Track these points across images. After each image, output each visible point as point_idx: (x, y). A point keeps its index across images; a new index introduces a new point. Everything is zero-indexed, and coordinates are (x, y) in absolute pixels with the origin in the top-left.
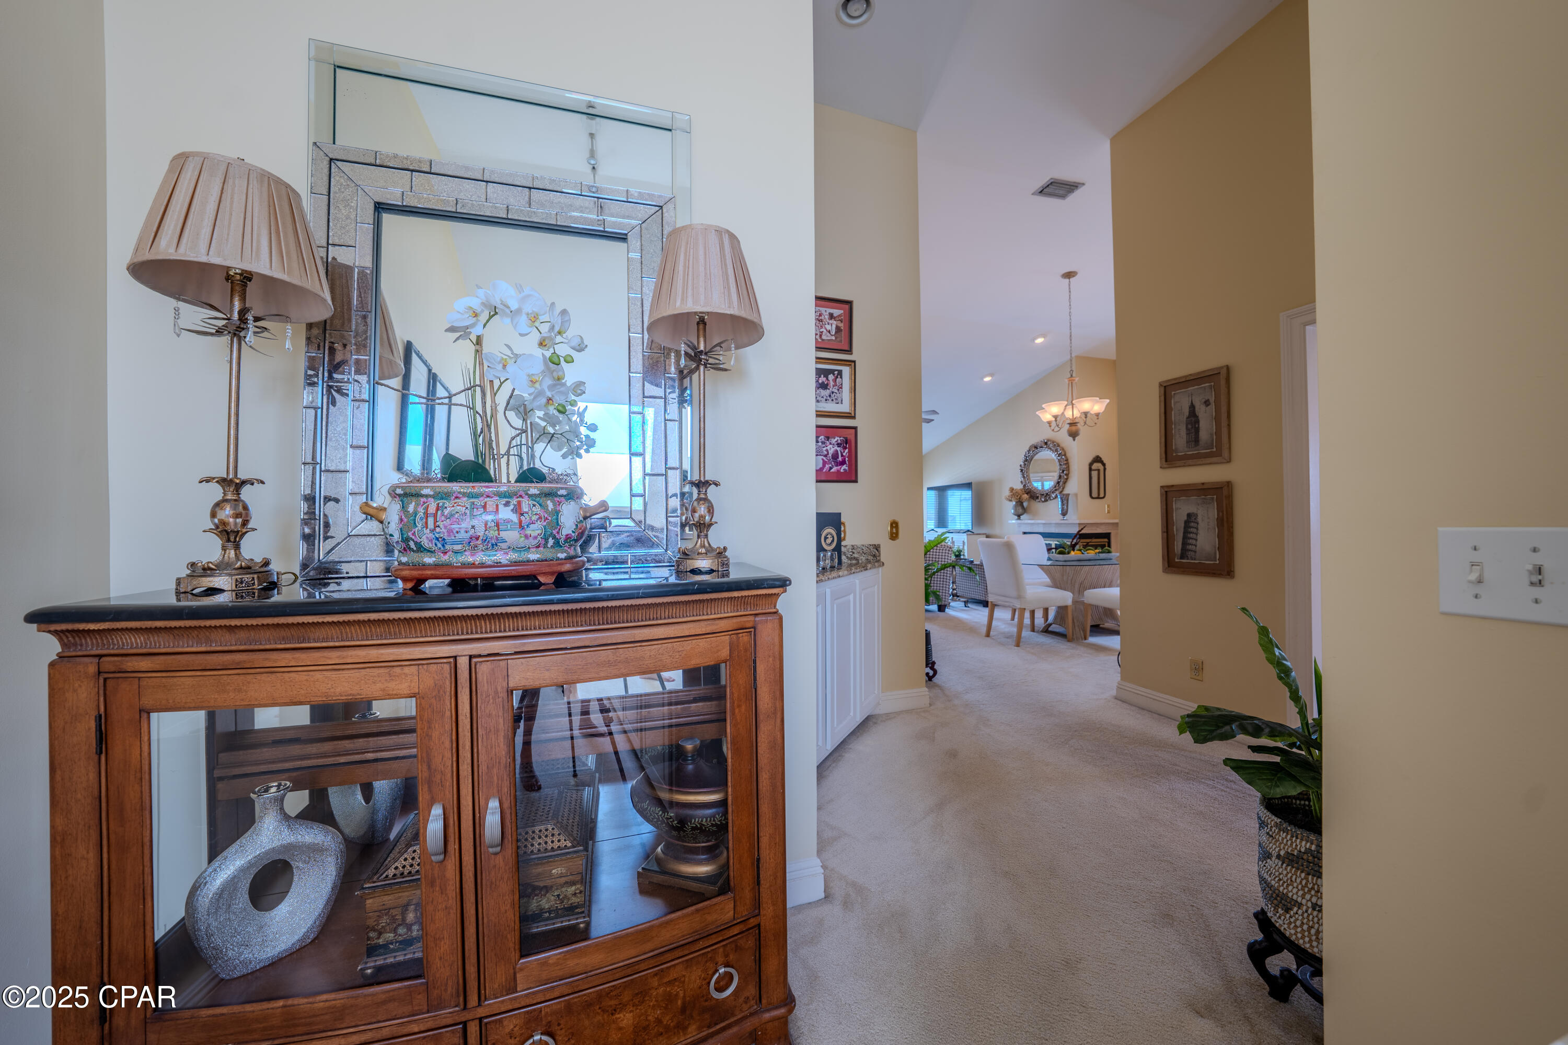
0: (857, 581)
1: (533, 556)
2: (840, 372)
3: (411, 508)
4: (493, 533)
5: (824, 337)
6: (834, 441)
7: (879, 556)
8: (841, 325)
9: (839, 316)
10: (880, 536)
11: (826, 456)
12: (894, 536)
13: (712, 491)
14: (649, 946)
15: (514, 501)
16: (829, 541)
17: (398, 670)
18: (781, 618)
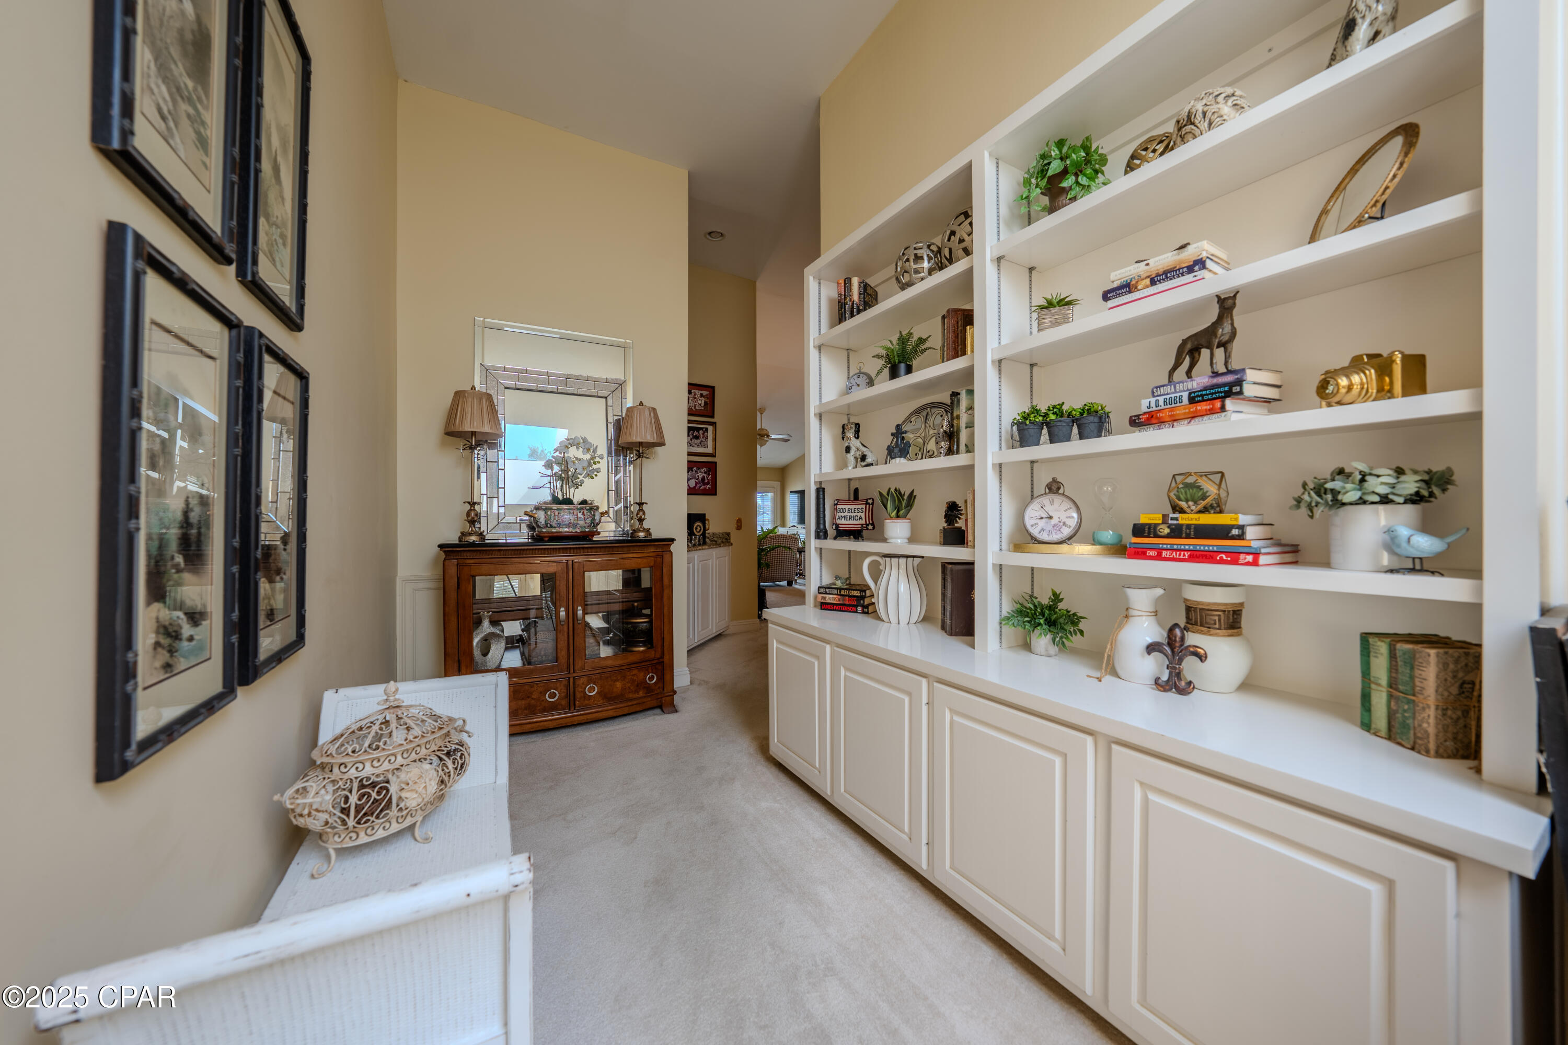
0: (714, 553)
1: (587, 530)
2: (707, 429)
3: (549, 513)
4: (576, 522)
5: (697, 408)
6: (702, 470)
7: (730, 539)
8: (708, 401)
9: (707, 395)
10: (730, 528)
11: (697, 479)
12: (739, 527)
13: (644, 507)
14: (626, 661)
15: (582, 511)
16: (698, 530)
17: (550, 564)
18: (672, 553)
